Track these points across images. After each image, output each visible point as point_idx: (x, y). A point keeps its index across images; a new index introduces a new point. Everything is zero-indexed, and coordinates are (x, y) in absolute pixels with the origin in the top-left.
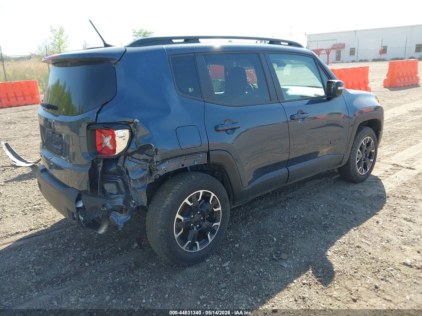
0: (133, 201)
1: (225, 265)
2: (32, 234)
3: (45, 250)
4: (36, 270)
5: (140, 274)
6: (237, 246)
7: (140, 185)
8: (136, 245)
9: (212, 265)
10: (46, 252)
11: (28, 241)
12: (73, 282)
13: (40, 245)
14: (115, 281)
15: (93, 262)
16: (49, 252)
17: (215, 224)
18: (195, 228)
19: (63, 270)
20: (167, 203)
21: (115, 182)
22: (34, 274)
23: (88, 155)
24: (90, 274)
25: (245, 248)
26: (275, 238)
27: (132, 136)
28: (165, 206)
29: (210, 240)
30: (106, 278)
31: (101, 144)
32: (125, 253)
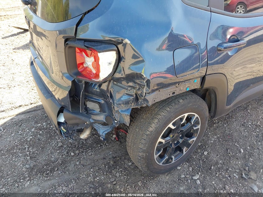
0: (116, 121)
1: (195, 178)
2: (32, 108)
3: (41, 130)
4: (31, 153)
5: (118, 175)
6: (206, 153)
7: (124, 107)
8: (114, 136)
9: (184, 176)
10: (41, 132)
11: (28, 116)
12: (59, 174)
13: (36, 122)
14: (96, 179)
15: (77, 152)
16: (43, 132)
17: (192, 140)
18: (173, 145)
19: (53, 157)
20: (151, 129)
21: (98, 102)
22: (28, 158)
23: (68, 75)
24: (74, 166)
25: (214, 157)
26: (242, 150)
27: (120, 59)
28: (148, 133)
29: (184, 153)
30: (88, 175)
31: (82, 64)
32: (105, 145)
